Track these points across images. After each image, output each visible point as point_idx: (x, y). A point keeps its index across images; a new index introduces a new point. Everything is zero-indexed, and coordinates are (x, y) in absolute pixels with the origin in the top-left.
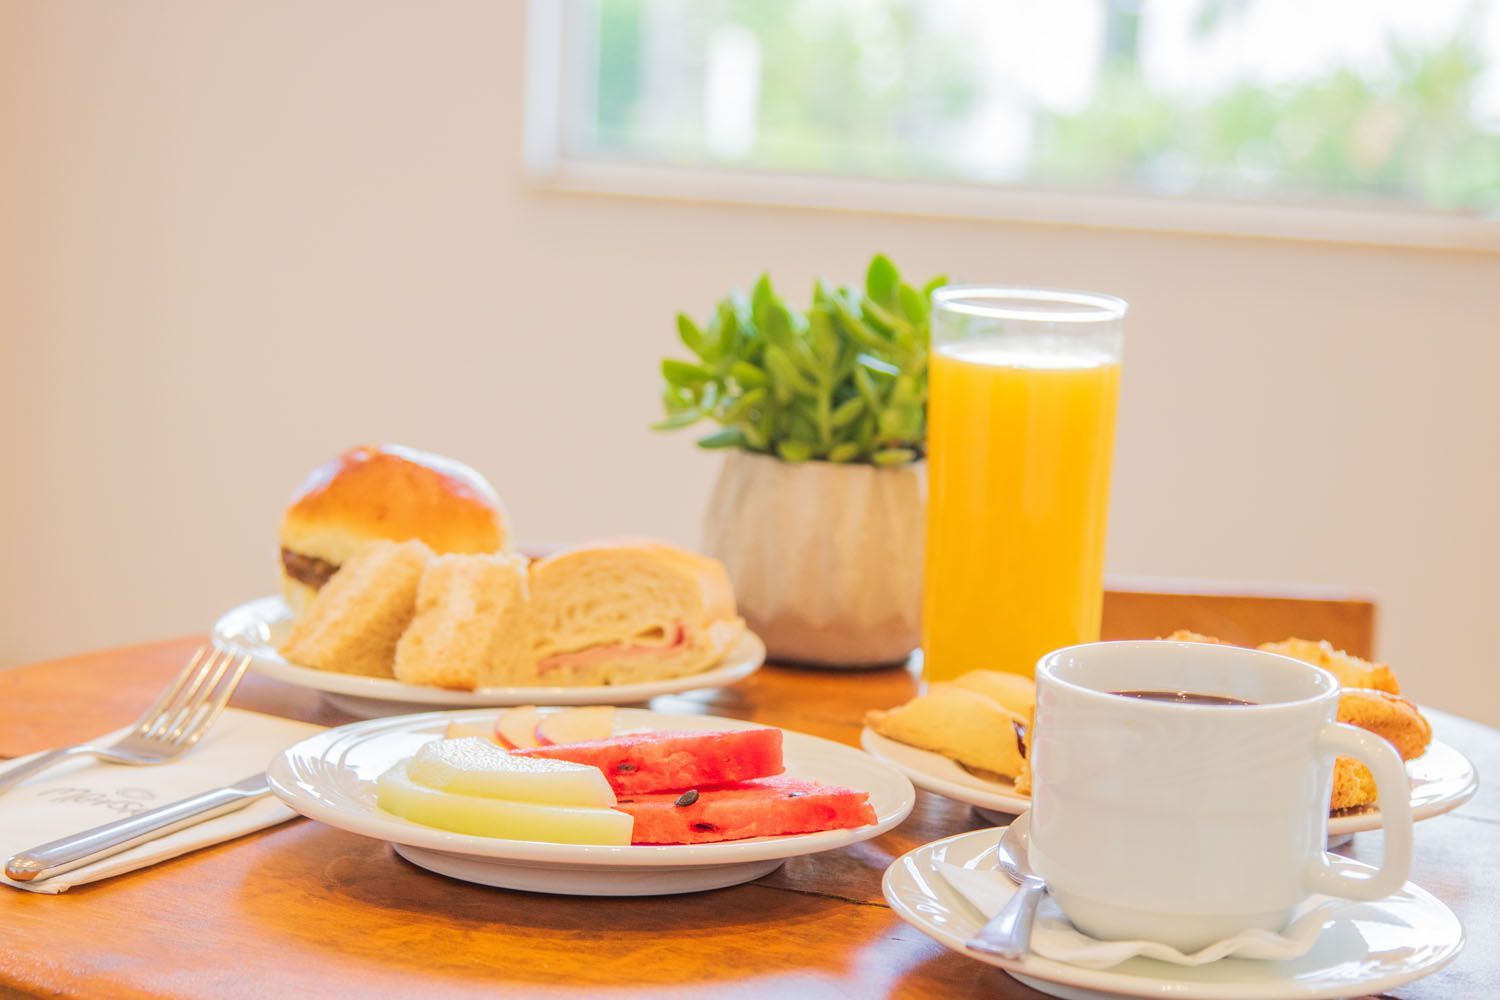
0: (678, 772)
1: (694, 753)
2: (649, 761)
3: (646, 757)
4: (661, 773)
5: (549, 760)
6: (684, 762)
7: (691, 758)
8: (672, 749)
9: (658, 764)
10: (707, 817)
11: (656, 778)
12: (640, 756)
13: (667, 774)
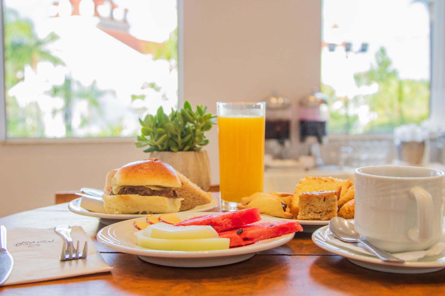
0: (227, 225)
1: (230, 218)
2: (218, 222)
3: (217, 221)
4: (222, 225)
5: (186, 226)
6: (228, 221)
7: (230, 220)
8: (223, 218)
9: (221, 223)
10: (248, 236)
11: (221, 227)
12: (215, 221)
13: (224, 226)
